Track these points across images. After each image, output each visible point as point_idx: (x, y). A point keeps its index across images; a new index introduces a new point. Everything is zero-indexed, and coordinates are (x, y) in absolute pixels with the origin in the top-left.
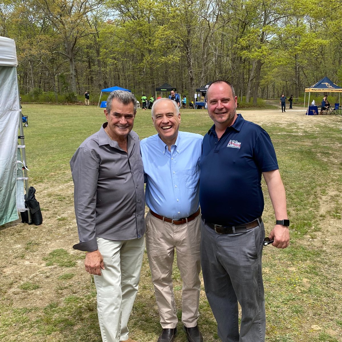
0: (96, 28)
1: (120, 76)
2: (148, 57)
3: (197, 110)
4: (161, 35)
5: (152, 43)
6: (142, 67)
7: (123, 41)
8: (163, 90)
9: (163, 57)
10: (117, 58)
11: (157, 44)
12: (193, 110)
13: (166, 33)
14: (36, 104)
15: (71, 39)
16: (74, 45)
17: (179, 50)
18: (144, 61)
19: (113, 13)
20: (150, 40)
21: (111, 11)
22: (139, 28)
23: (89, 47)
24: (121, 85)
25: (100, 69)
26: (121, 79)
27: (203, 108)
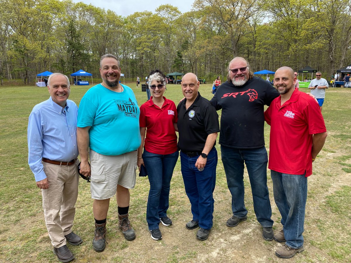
0: (255, 29)
1: (270, 63)
2: (293, 46)
3: (337, 88)
4: (308, 27)
5: (298, 34)
6: (288, 54)
7: (274, 35)
8: (305, 71)
9: (308, 45)
10: (268, 48)
11: (303, 35)
12: (332, 88)
13: (313, 24)
14: (209, 83)
15: (236, 37)
16: (238, 41)
17: (323, 38)
18: (290, 49)
19: (268, 15)
20: (297, 32)
21: (267, 12)
22: (289, 23)
23: (249, 43)
24: (269, 69)
25: (255, 58)
26: (269, 65)
27: (342, 86)
